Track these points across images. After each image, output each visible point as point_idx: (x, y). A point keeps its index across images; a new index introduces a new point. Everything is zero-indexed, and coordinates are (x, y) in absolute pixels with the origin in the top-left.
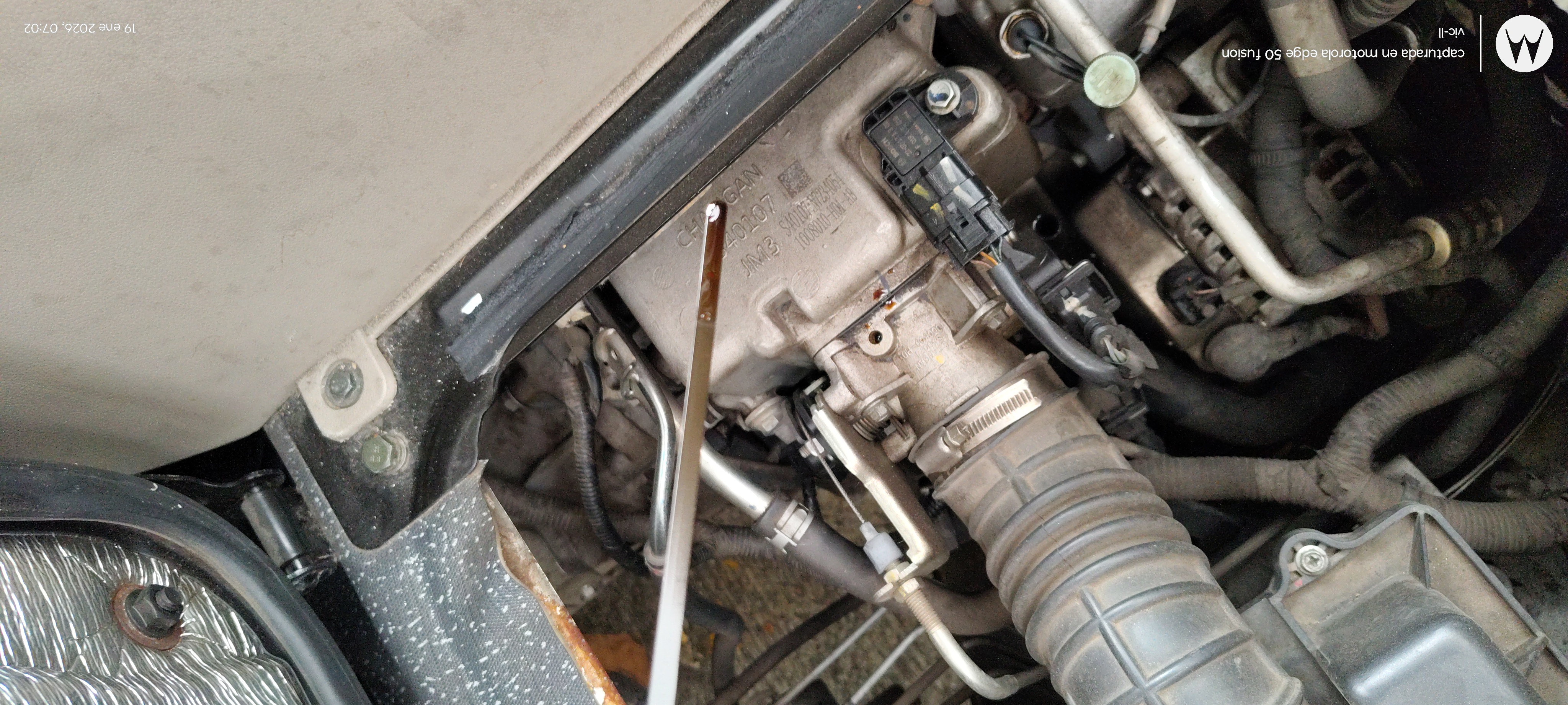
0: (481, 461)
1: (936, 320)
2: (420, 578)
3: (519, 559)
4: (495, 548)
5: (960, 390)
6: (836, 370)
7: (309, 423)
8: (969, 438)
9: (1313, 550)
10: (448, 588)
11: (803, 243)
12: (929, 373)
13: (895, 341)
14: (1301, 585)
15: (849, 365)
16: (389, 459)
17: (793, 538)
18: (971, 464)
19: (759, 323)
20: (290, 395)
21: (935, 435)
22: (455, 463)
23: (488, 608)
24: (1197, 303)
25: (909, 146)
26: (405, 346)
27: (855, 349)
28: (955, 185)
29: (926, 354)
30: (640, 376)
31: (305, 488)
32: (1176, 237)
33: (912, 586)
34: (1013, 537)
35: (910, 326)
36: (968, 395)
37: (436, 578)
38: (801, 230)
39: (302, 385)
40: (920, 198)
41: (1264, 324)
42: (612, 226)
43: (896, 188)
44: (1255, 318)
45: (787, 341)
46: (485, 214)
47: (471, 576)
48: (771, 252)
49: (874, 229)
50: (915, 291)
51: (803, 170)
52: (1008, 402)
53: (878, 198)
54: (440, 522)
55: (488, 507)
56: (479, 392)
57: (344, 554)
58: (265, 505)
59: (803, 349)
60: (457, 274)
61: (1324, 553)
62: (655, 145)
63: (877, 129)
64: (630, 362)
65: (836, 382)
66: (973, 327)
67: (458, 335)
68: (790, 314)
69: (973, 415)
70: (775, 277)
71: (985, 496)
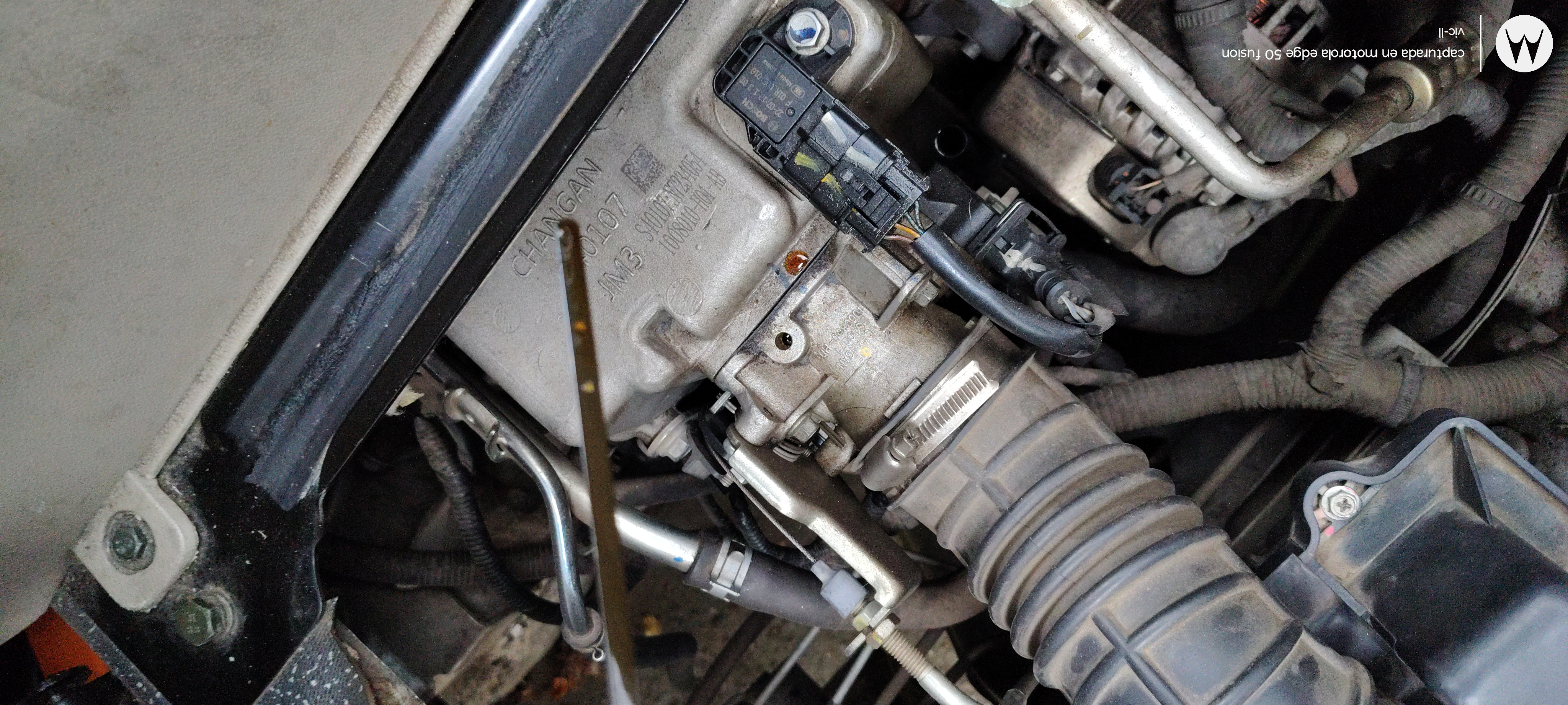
0: (329, 601)
1: (852, 304)
5: (898, 386)
6: (747, 392)
8: (922, 445)
9: (1341, 492)
11: (670, 248)
12: (857, 370)
13: (808, 339)
14: (1333, 532)
15: (759, 381)
16: (210, 625)
17: (734, 587)
18: (927, 475)
19: (638, 355)
21: (878, 450)
22: (296, 613)
25: (779, 104)
26: (194, 479)
27: (762, 358)
28: (848, 147)
29: (847, 348)
30: (509, 439)
32: (1099, 125)
33: (887, 629)
35: (822, 317)
36: (908, 390)
38: (665, 232)
39: (80, 552)
40: (805, 169)
41: (1213, 204)
42: (421, 285)
43: (771, 161)
44: (1202, 199)
45: (677, 369)
48: (633, 265)
49: (755, 216)
50: (820, 275)
51: (650, 156)
52: (959, 392)
53: (752, 175)
54: (296, 688)
55: (350, 657)
56: (303, 520)
59: (698, 368)
61: (1354, 493)
62: (450, 171)
63: (733, 89)
64: (491, 425)
65: (750, 408)
66: (899, 308)
67: (257, 457)
68: (673, 335)
69: (921, 415)
70: (645, 295)
71: (952, 506)
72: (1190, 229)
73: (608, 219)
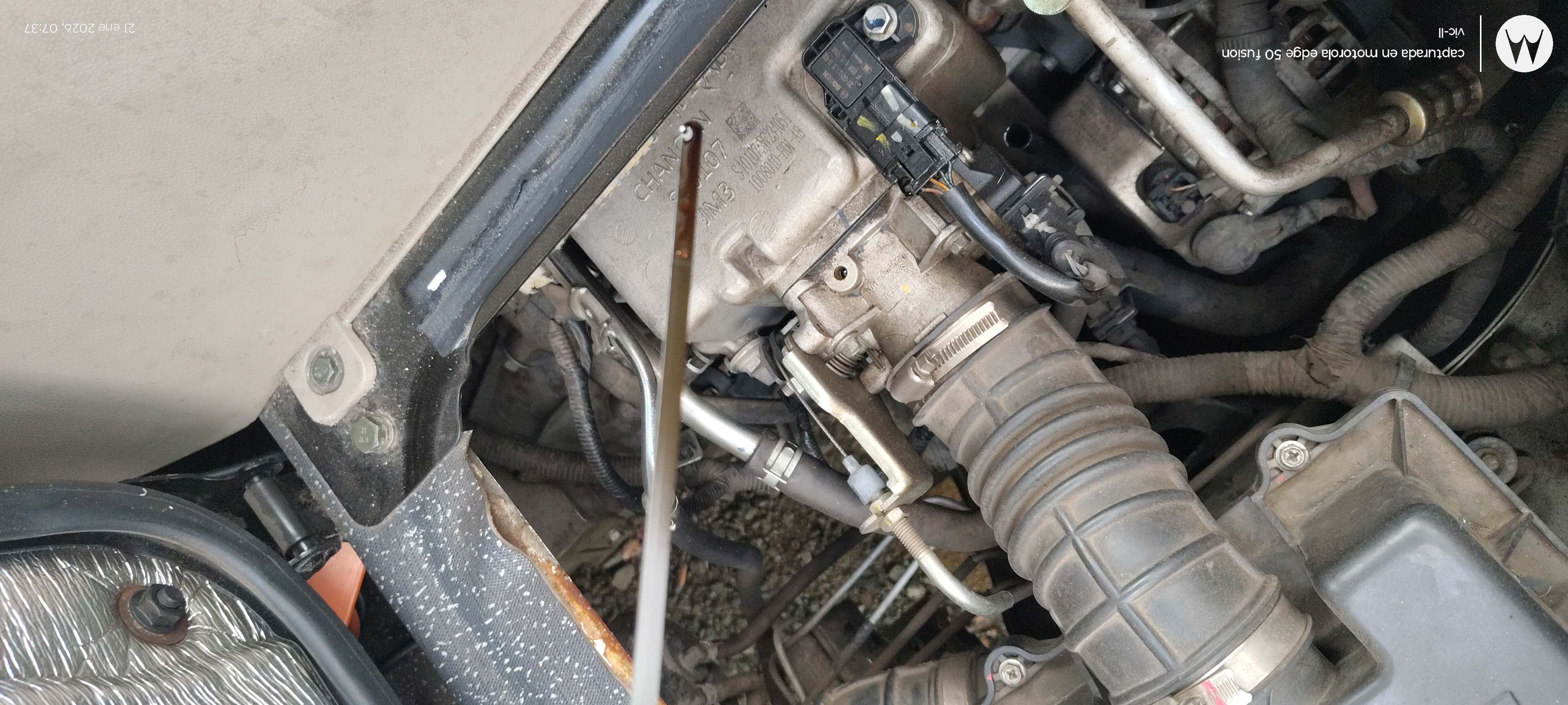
0: (465, 432)
1: (899, 249)
2: (421, 549)
3: (511, 523)
4: (485, 517)
5: (928, 318)
6: (804, 311)
7: (300, 411)
8: (940, 366)
9: (1292, 445)
10: (449, 557)
11: (757, 186)
12: (897, 303)
13: (861, 275)
14: (1283, 480)
15: (816, 303)
16: (376, 439)
17: (783, 477)
18: (944, 391)
19: (723, 271)
20: (278, 384)
21: (905, 366)
22: (440, 437)
23: (486, 573)
24: (1176, 199)
25: (851, 77)
26: (379, 327)
27: (823, 286)
28: (899, 114)
29: (892, 285)
30: (616, 333)
31: (305, 472)
32: (1152, 133)
33: (896, 515)
34: (990, 460)
35: (874, 257)
36: (935, 322)
37: (435, 548)
38: (754, 173)
39: (287, 374)
40: (865, 129)
41: (1250, 213)
42: (561, 191)
43: (841, 122)
44: (1241, 209)
45: (752, 285)
46: (437, 190)
47: (467, 544)
48: (727, 198)
49: (825, 165)
50: (876, 222)
51: (749, 112)
52: (975, 327)
53: (826, 134)
54: (433, 495)
55: (476, 476)
56: (454, 366)
57: (348, 531)
58: (265, 493)
59: (771, 290)
60: (419, 252)
61: (1304, 448)
62: (593, 104)
63: (817, 63)
64: (605, 319)
65: (805, 322)
66: (935, 253)
67: (427, 312)
68: (753, 260)
69: (942, 342)
70: (733, 223)
71: (961, 421)
72: (1225, 233)
73: (711, 159)
